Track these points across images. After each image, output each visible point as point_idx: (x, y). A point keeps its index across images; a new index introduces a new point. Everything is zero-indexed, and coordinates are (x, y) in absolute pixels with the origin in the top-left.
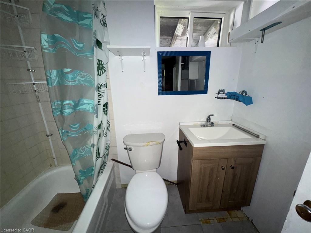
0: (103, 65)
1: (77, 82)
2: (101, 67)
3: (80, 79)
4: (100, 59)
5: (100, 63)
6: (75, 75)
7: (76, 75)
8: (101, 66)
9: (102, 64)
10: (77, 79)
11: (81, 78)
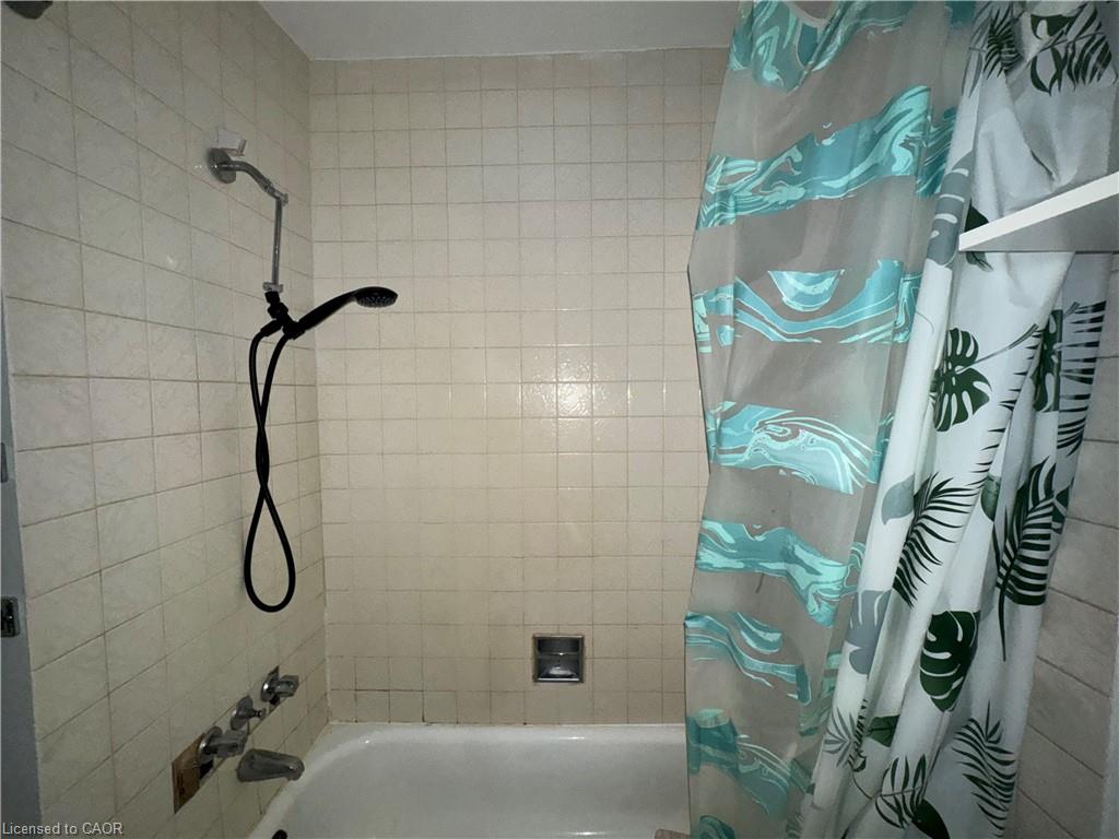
0: (972, 360)
1: (746, 456)
2: (957, 377)
3: (765, 446)
4: (962, 329)
5: (958, 353)
6: (746, 427)
7: (751, 426)
8: (959, 369)
9: (969, 354)
10: (750, 445)
11: (773, 437)
